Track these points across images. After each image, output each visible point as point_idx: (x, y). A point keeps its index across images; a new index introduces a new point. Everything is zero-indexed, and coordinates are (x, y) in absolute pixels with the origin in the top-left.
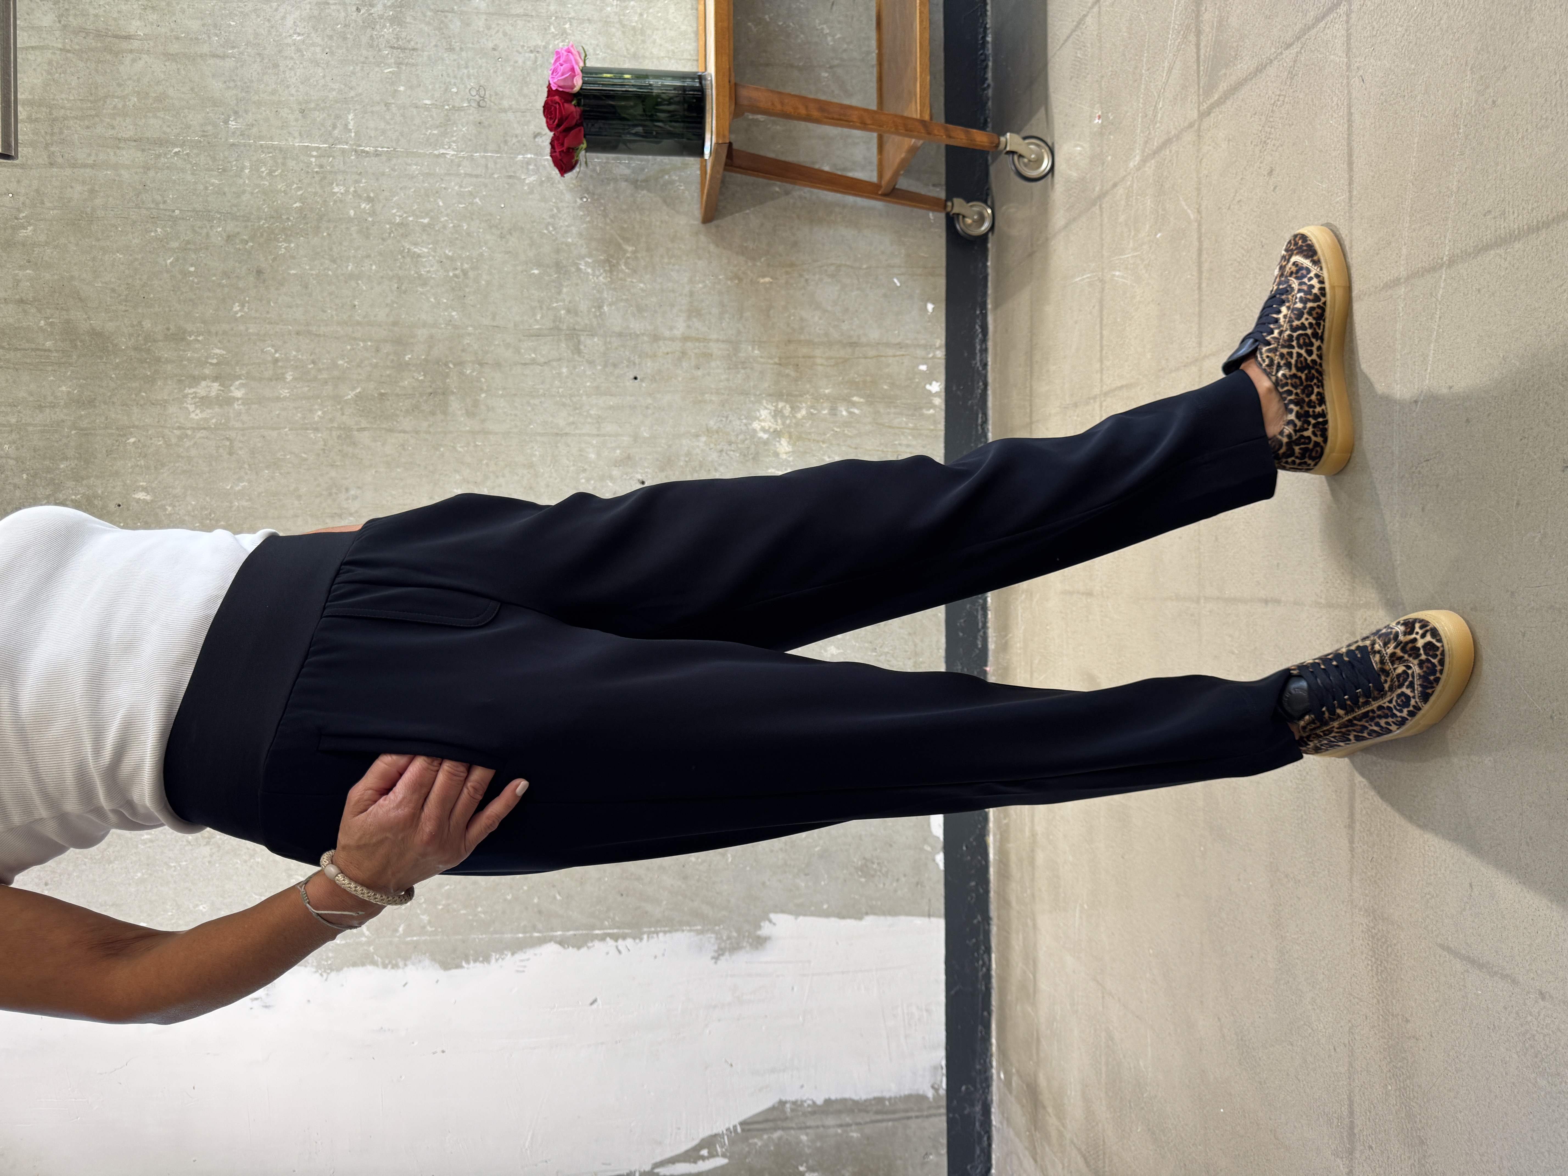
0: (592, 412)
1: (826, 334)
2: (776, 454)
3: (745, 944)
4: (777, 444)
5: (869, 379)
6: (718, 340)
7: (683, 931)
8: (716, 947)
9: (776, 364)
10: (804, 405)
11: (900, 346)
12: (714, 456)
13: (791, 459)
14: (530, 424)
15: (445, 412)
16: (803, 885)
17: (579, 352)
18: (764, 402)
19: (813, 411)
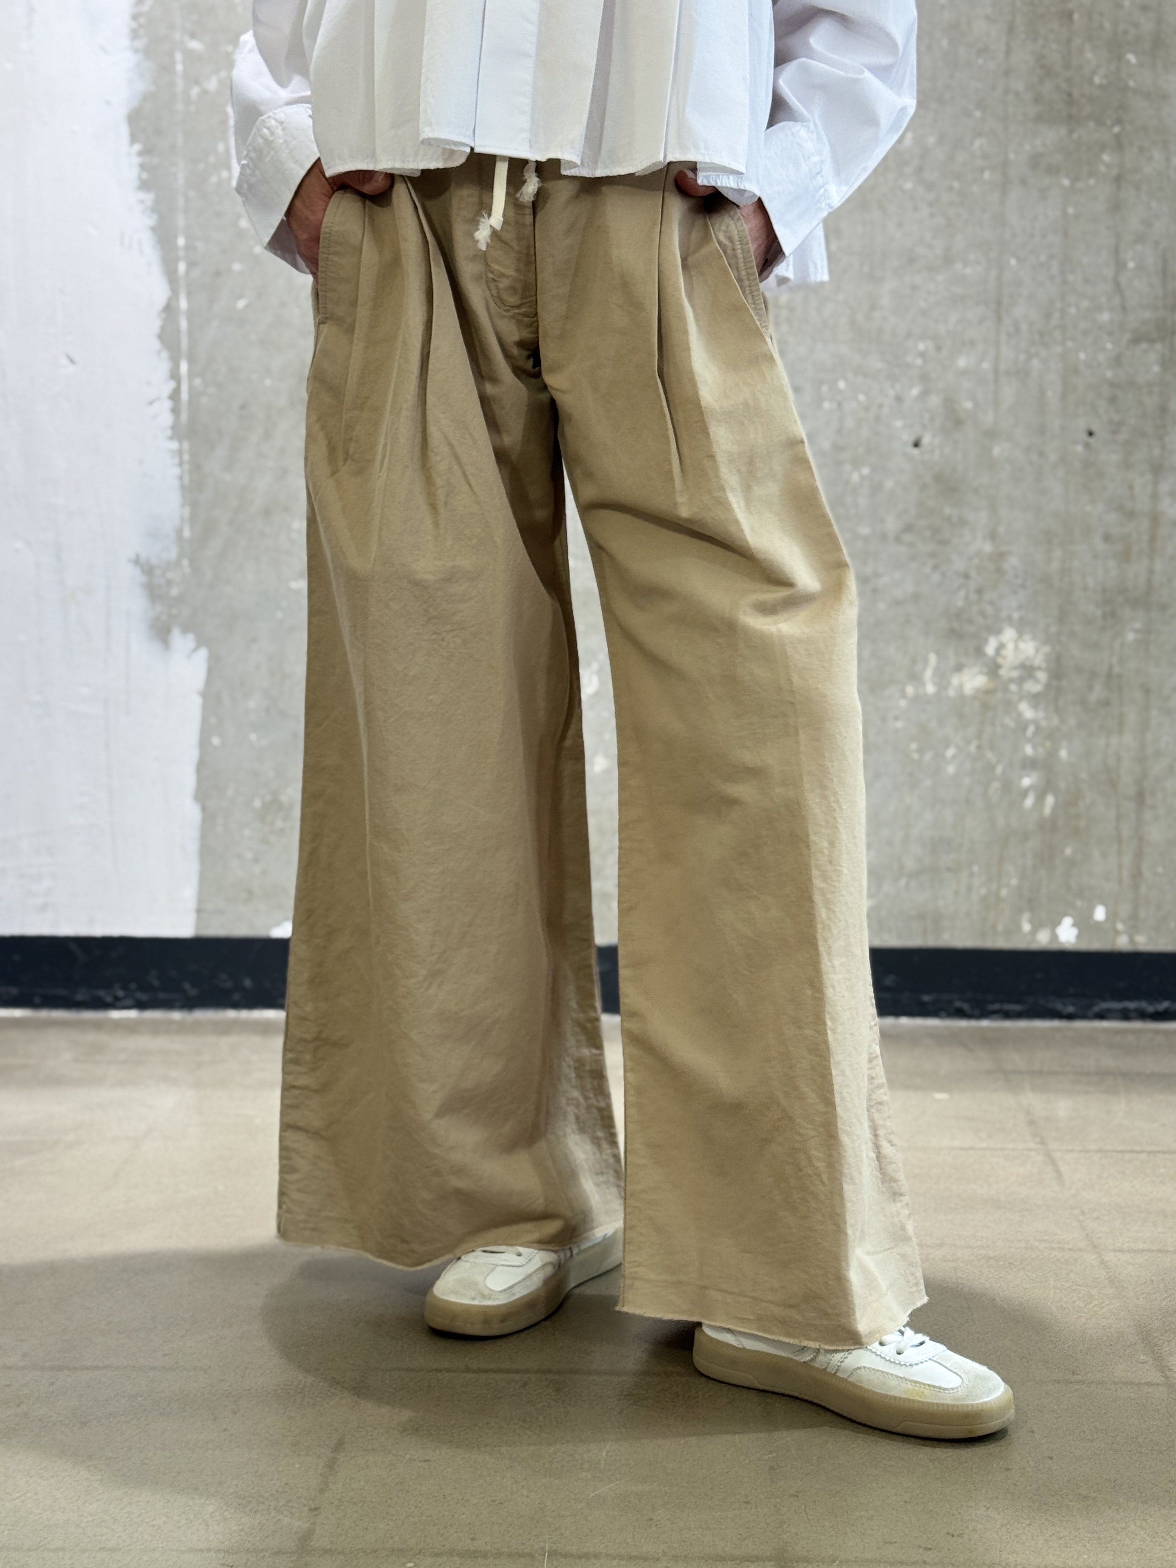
0: (1035, 363)
1: (1157, 753)
2: (959, 668)
3: (158, 607)
4: (975, 669)
5: (1082, 823)
6: (1151, 572)
7: (183, 506)
8: (154, 561)
9: (1111, 668)
10: (1041, 714)
11: (1137, 876)
12: (959, 564)
13: (951, 693)
14: (1019, 259)
15: (1039, 119)
16: (252, 704)
17: (1136, 340)
18: (1047, 649)
19: (1031, 730)
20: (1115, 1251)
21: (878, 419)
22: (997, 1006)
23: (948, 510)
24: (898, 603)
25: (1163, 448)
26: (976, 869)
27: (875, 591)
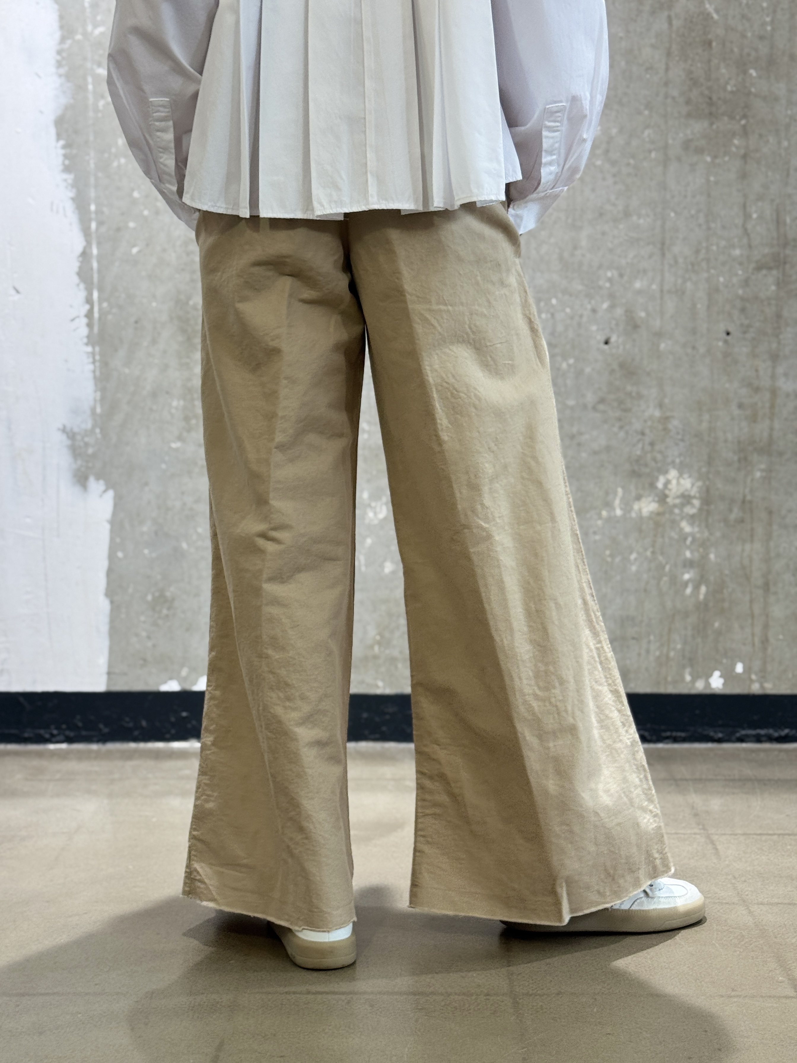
0: (689, 285)
1: (778, 556)
2: (639, 498)
3: (79, 462)
4: (650, 499)
5: (726, 605)
6: (772, 429)
7: (95, 392)
8: (76, 430)
9: (744, 496)
10: (696, 529)
11: (765, 641)
12: (637, 426)
13: (633, 515)
14: (676, 213)
15: (689, 115)
16: (145, 529)
17: (759, 268)
18: (700, 483)
19: (689, 540)
20: (758, 904)
21: (579, 325)
22: (668, 734)
23: (629, 388)
24: (595, 453)
25: (779, 343)
26: (652, 638)
27: (579, 444)
